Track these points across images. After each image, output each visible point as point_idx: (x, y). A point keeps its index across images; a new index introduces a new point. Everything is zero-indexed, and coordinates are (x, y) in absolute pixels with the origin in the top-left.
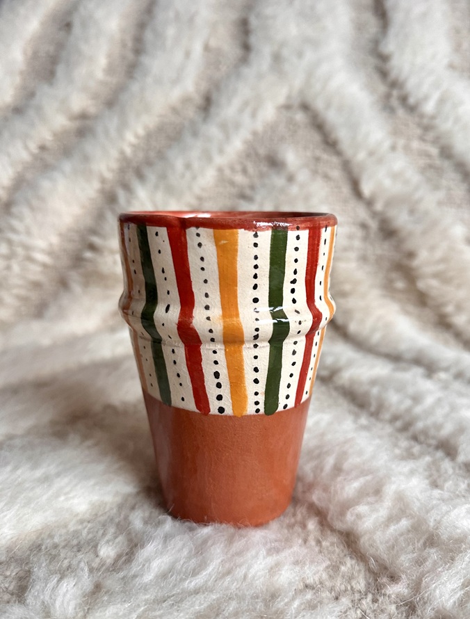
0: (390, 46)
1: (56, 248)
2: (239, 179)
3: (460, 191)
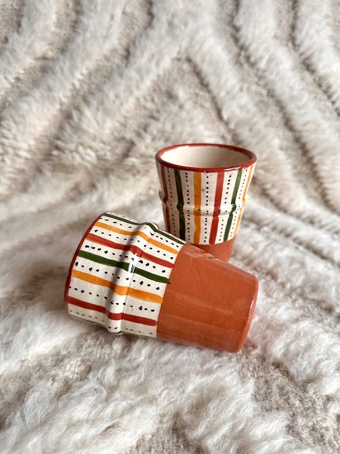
0: (240, 21)
1: (33, 148)
2: (149, 105)
3: (278, 118)
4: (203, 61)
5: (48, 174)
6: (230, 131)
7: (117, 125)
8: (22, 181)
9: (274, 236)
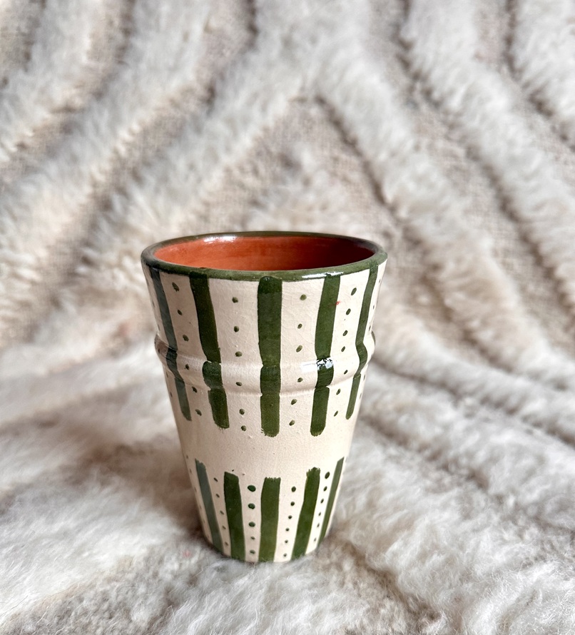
0: (412, 32)
1: (45, 263)
2: (250, 180)
3: (487, 197)
4: (346, 100)
5: (70, 308)
6: (398, 222)
7: (192, 217)
8: (26, 324)
9: (484, 412)
